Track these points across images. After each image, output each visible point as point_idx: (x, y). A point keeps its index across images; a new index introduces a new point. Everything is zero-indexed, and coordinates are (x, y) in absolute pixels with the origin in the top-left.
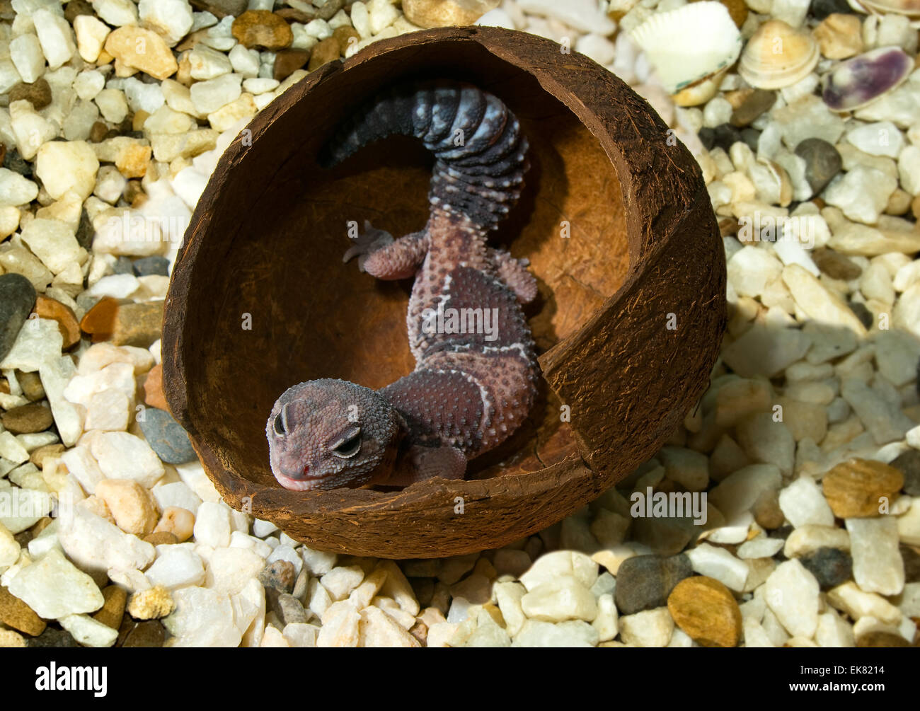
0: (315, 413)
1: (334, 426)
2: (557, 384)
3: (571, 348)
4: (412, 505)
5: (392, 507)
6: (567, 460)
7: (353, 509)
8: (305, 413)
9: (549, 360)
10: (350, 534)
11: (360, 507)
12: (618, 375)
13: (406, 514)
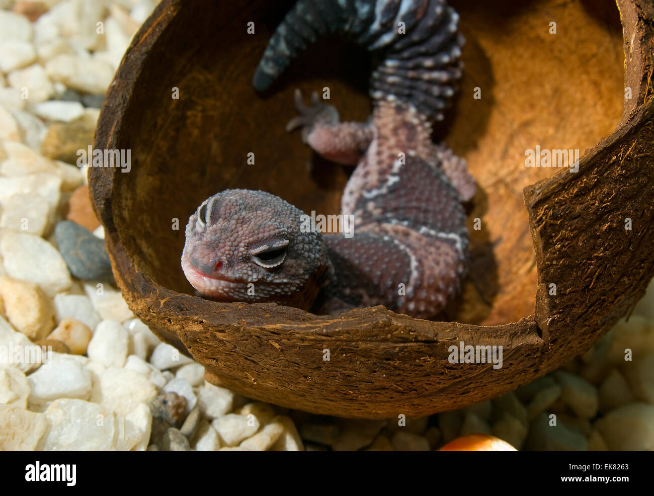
0: (244, 214)
1: (261, 230)
2: (541, 218)
3: (562, 181)
4: (348, 332)
5: (324, 331)
6: (522, 322)
7: (278, 326)
8: (233, 210)
9: (539, 189)
10: (266, 360)
11: (286, 325)
12: (596, 230)
13: (338, 343)
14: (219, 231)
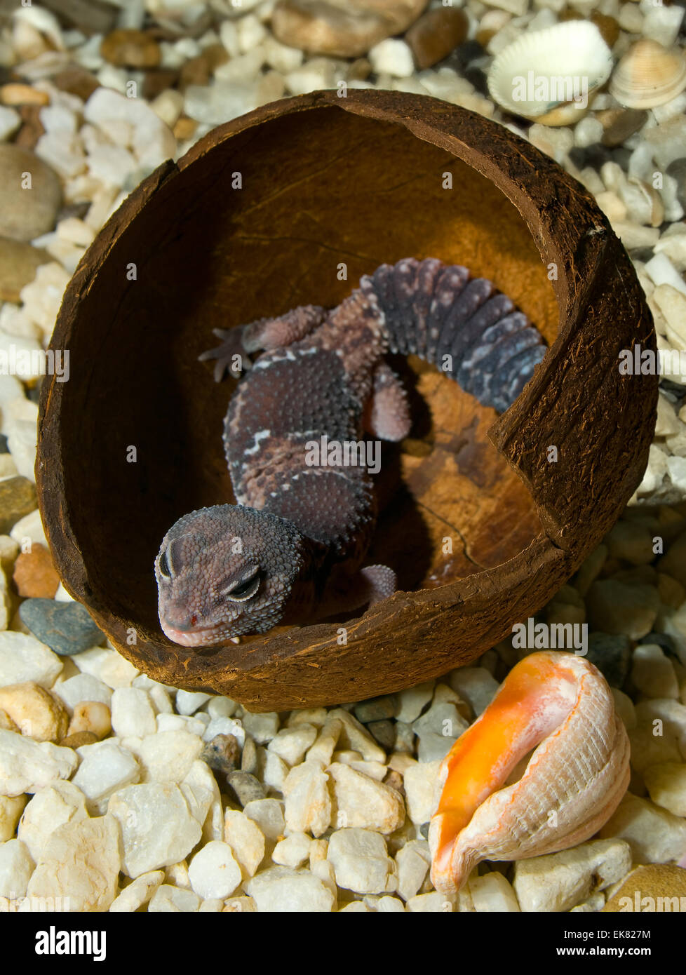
0: (205, 551)
1: (227, 566)
2: (515, 455)
3: (523, 413)
4: (378, 629)
5: (356, 636)
6: (534, 544)
7: (311, 648)
8: (193, 552)
9: (502, 430)
10: (309, 680)
11: (318, 645)
12: (575, 434)
13: (372, 642)
14: (184, 584)
